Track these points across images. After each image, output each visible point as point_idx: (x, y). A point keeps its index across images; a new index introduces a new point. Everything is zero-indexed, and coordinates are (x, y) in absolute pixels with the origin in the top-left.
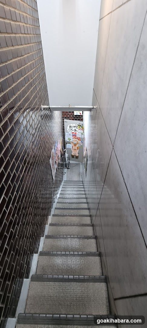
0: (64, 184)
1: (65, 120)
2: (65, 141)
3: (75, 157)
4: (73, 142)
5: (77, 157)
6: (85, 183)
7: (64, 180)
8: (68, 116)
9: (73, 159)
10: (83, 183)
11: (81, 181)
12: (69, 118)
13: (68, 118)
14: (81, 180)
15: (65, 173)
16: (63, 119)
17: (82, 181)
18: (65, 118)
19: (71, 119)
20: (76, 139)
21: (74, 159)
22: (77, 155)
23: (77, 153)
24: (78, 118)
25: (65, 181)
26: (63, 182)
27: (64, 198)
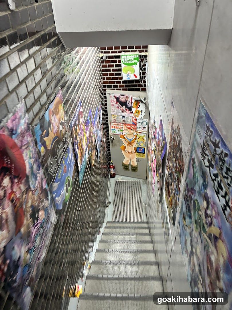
0: (107, 231)
1: (108, 91)
2: (108, 136)
3: (130, 168)
4: (125, 137)
5: (134, 169)
6: (154, 228)
7: (106, 221)
8: (114, 82)
9: (127, 171)
10: (149, 228)
11: (143, 223)
12: (116, 86)
13: (114, 86)
14: (145, 220)
15: (110, 203)
16: (105, 90)
17: (147, 223)
18: (108, 86)
19: (120, 90)
20: (132, 131)
21: (130, 171)
22: (135, 164)
23: (134, 160)
24: (135, 86)
25: (108, 222)
26: (104, 225)
27: (103, 279)
